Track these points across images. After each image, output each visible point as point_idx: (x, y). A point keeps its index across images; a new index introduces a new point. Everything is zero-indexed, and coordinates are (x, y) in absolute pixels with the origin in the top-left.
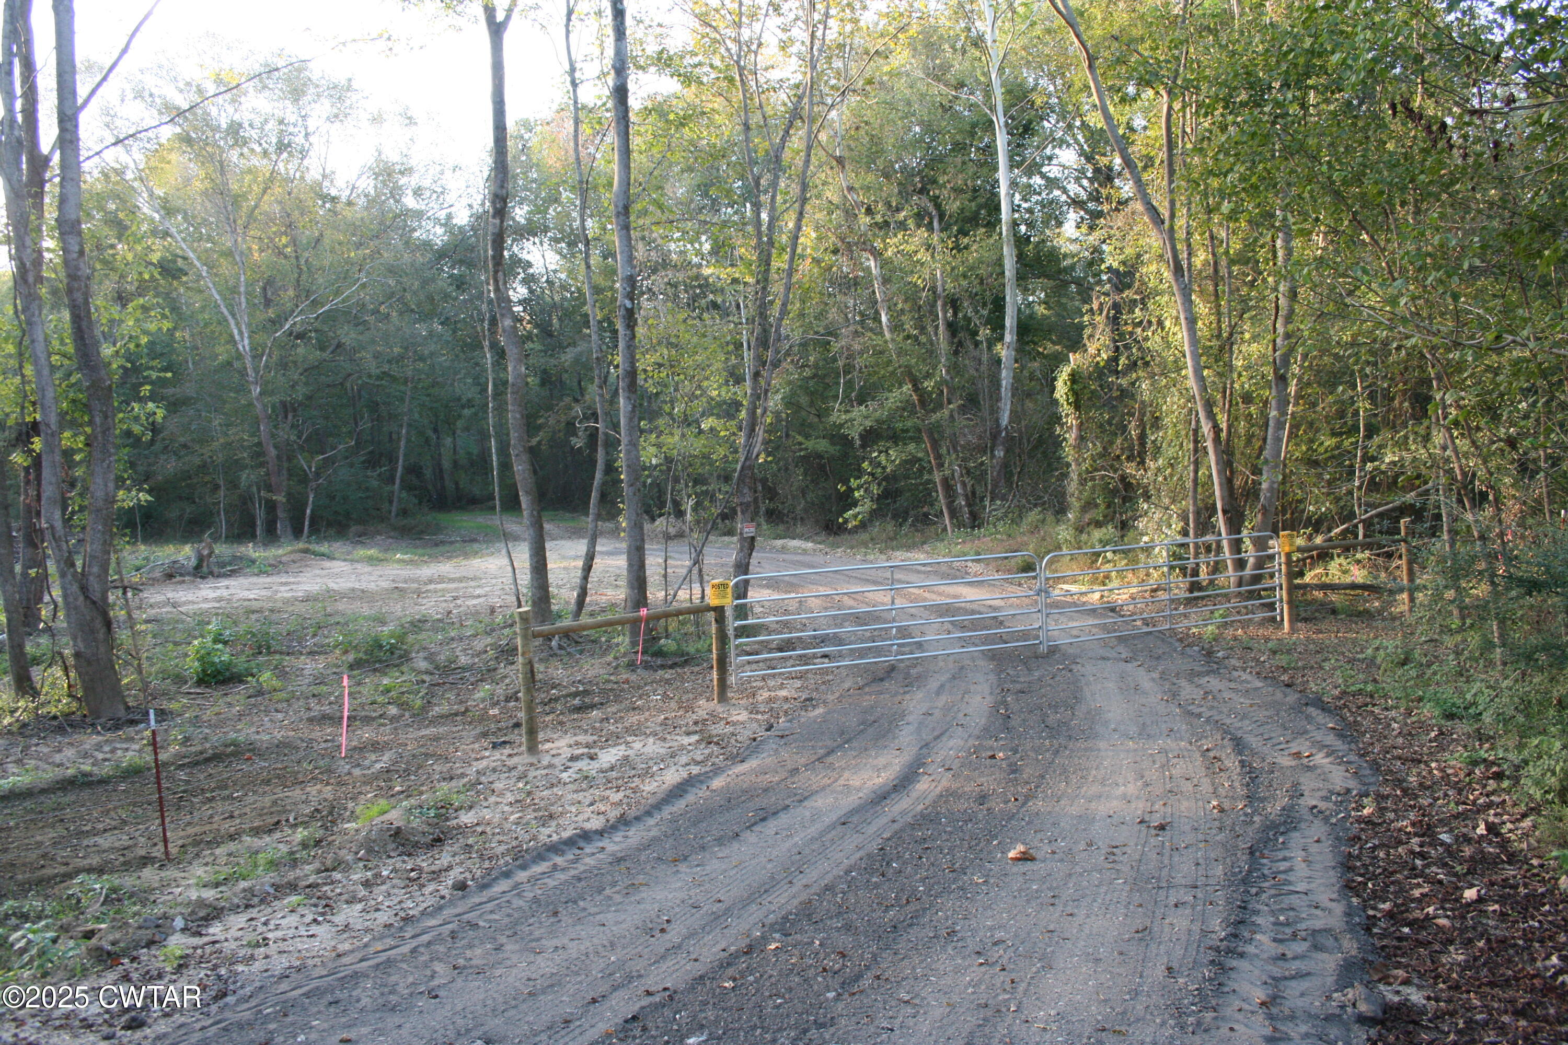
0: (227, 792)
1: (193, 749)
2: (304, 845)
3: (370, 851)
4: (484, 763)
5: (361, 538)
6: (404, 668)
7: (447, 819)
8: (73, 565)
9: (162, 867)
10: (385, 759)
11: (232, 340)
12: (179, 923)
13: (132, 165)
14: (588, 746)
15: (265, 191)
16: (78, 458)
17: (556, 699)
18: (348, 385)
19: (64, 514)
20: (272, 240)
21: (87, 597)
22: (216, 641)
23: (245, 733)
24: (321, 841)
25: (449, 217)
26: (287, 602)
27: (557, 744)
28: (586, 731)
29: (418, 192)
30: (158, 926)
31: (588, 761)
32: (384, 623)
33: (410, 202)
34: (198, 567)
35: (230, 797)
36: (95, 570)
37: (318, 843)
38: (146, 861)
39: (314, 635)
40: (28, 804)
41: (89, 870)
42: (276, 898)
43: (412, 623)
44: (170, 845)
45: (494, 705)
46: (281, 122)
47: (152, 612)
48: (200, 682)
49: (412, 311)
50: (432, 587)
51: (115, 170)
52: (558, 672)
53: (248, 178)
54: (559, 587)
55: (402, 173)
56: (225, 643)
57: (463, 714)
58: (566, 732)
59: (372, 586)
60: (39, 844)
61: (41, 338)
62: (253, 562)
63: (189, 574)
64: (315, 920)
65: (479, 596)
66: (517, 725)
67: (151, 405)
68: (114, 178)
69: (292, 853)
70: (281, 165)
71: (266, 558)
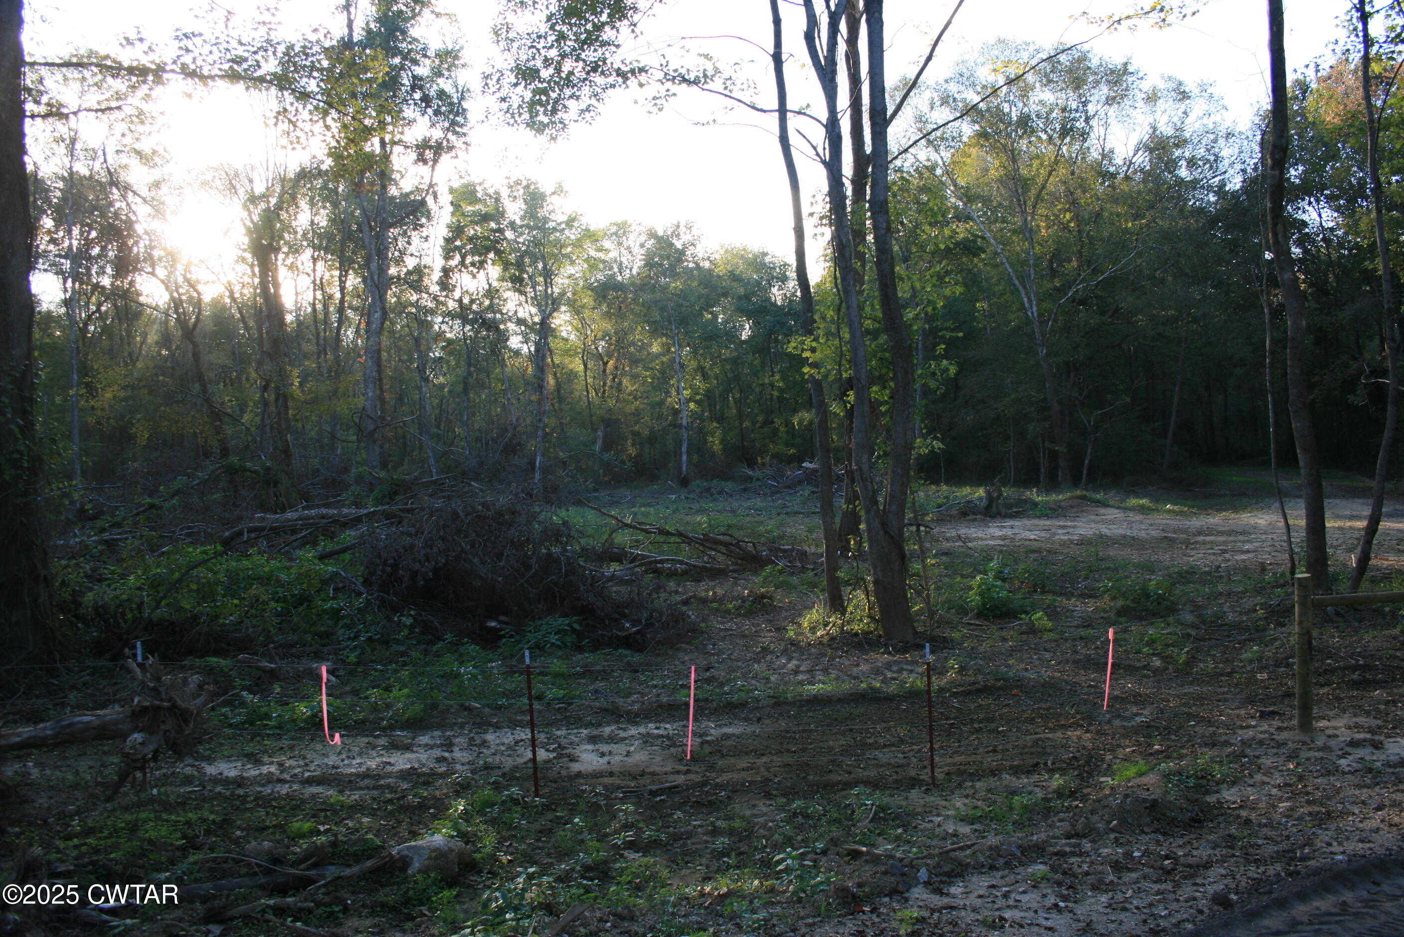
0: (993, 726)
1: (968, 679)
2: (1060, 793)
3: (1122, 821)
4: (1251, 733)
5: (1134, 489)
6: (1170, 619)
7: (1207, 792)
8: (876, 503)
9: (927, 791)
10: (1145, 715)
11: (1022, 307)
12: (923, 874)
13: (940, 162)
14: (1370, 731)
15: (1050, 174)
16: (883, 409)
17: (1333, 671)
18: (1125, 346)
19: (869, 459)
20: (1057, 216)
21: (886, 532)
22: (997, 578)
23: (1015, 667)
24: (1075, 792)
25: (1223, 184)
26: (1063, 544)
27: (1334, 723)
28: (1368, 713)
29: (1192, 163)
30: (903, 874)
31: (1370, 749)
32: (1152, 571)
33: (1183, 172)
34: (988, 507)
35: (995, 731)
36: (894, 508)
37: (1072, 794)
38: (914, 783)
39: (1086, 579)
40: (828, 711)
41: (867, 783)
42: (1022, 864)
43: (1179, 573)
44: (937, 770)
45: (1262, 669)
46: (1064, 110)
47: (946, 545)
48: (980, 615)
49: (1186, 275)
50: (1201, 538)
51: (927, 167)
52: (1333, 638)
53: (1036, 163)
54: (1335, 547)
55: (1177, 146)
56: (1004, 580)
57: (1229, 674)
58: (1344, 711)
59: (1143, 534)
60: (831, 749)
61: (855, 305)
62: (1036, 504)
63: (980, 513)
64: (1056, 905)
65: (1248, 551)
66: (1288, 695)
67: (945, 362)
68: (926, 174)
69: (1046, 800)
70: (1065, 149)
71: (1047, 502)
